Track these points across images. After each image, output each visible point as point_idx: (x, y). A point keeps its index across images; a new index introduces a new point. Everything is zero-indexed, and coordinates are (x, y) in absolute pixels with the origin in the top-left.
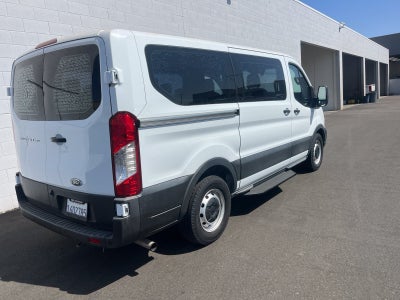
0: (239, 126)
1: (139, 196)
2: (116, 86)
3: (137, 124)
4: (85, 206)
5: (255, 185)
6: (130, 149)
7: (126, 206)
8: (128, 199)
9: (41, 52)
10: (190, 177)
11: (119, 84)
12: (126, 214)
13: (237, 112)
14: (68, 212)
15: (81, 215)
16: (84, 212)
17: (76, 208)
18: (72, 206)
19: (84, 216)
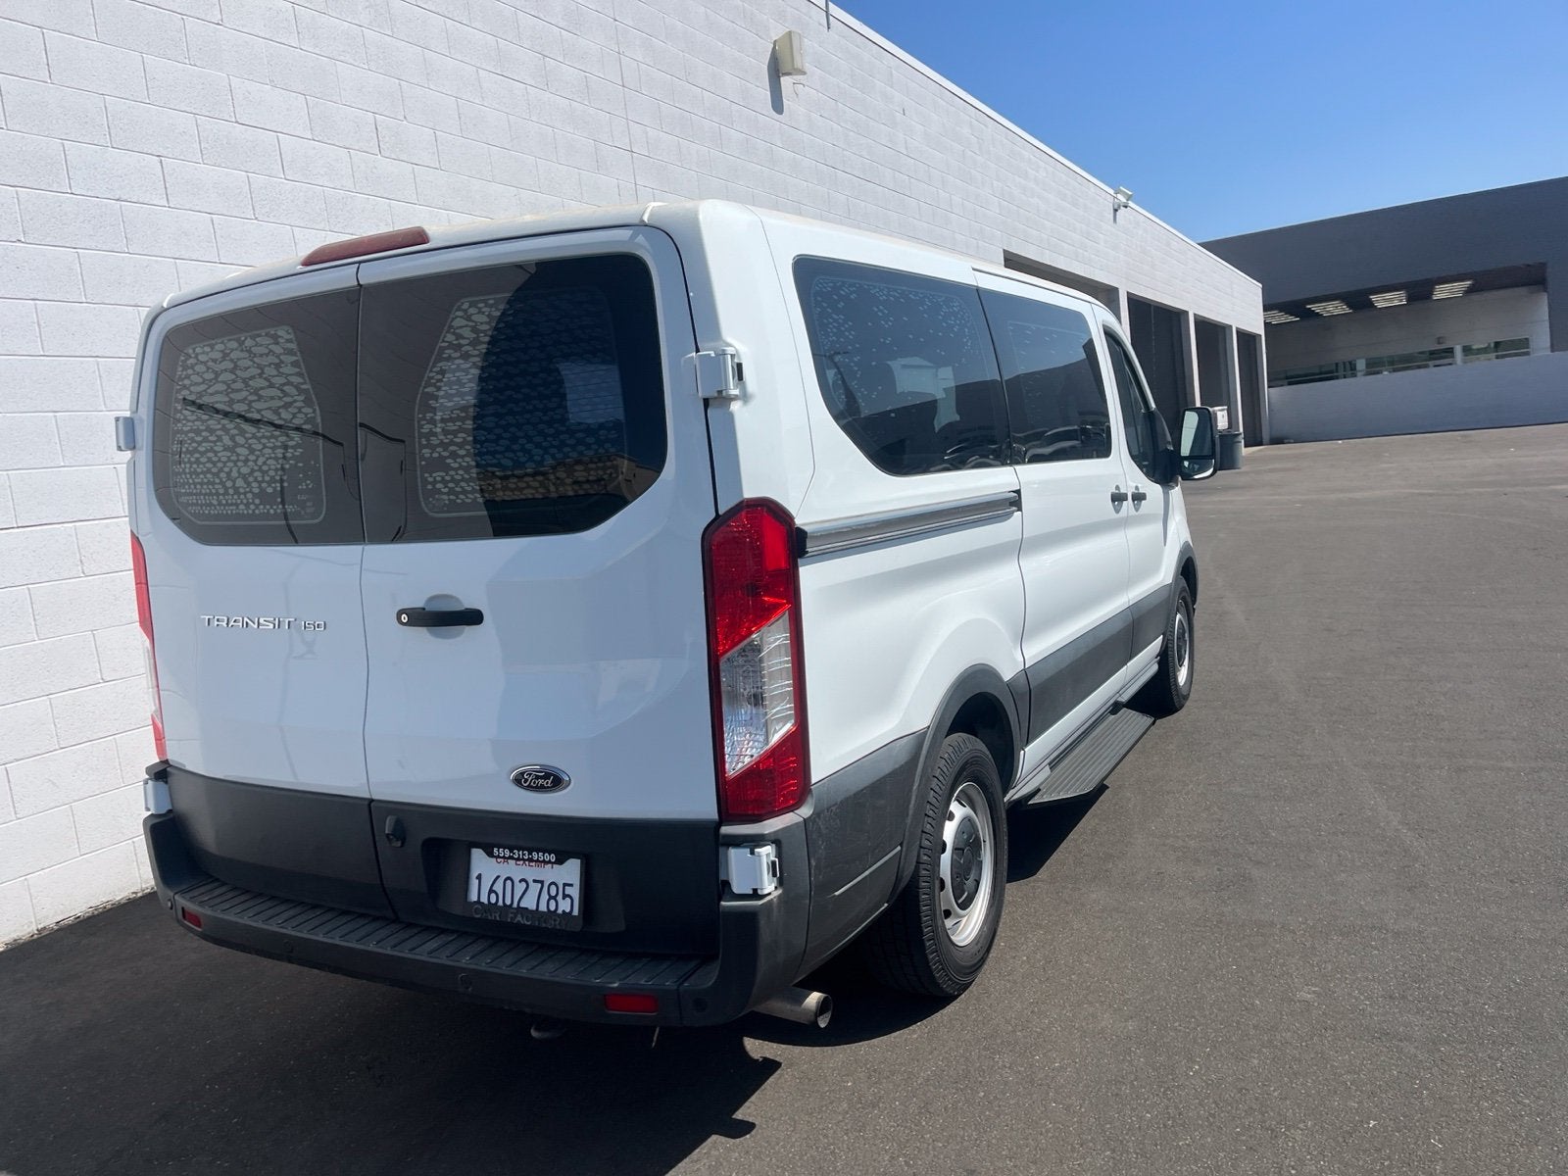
0: (1019, 548)
1: (805, 811)
2: (735, 407)
3: (795, 543)
4: (570, 872)
5: (1053, 765)
6: (773, 638)
7: (767, 852)
8: (772, 825)
9: (340, 277)
10: (920, 737)
11: (745, 397)
12: (769, 887)
13: (1015, 502)
14: (478, 902)
15: (545, 910)
16: (565, 896)
17: (520, 881)
18: (498, 877)
19: (568, 910)
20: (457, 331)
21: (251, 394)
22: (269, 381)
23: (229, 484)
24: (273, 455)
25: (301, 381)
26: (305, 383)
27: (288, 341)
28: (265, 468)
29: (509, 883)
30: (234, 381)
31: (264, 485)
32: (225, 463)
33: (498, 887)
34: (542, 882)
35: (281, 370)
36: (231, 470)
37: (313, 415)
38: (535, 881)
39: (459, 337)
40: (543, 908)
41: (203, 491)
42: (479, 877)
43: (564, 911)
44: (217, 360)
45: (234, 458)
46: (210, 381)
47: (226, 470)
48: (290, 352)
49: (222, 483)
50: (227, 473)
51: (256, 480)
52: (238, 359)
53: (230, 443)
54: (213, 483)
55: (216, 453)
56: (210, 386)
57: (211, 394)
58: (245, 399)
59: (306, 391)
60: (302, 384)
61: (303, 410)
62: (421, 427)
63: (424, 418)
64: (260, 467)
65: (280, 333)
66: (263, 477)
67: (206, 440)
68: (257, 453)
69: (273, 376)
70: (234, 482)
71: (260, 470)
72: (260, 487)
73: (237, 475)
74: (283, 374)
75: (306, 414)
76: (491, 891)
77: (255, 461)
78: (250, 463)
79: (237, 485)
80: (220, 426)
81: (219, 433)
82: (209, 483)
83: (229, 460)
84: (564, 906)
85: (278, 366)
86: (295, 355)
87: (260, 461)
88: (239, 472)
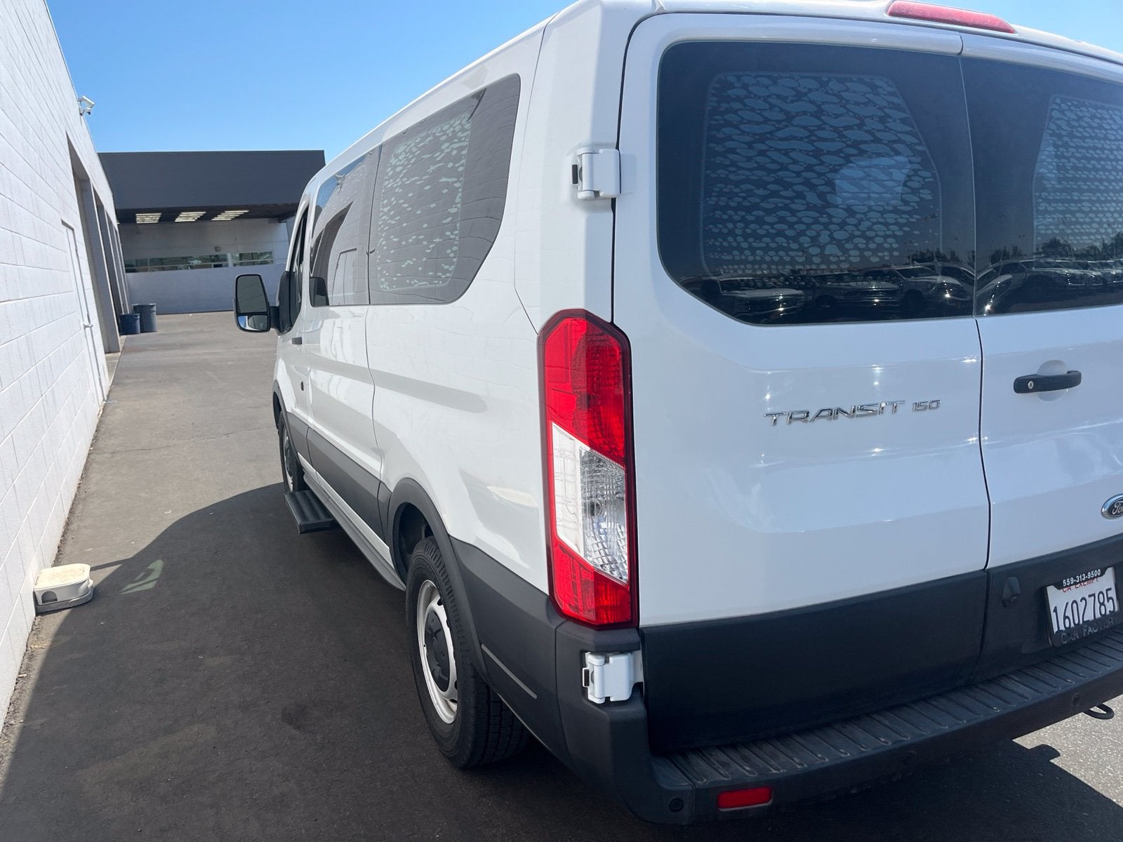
4: (1108, 579)
14: (1059, 631)
15: (1100, 616)
16: (1109, 599)
17: (1081, 601)
18: (1067, 604)
19: (1112, 610)
20: (1056, 121)
21: (848, 146)
22: (873, 134)
23: (814, 251)
24: (882, 220)
25: (916, 141)
26: (920, 144)
27: (891, 94)
28: (870, 234)
29: (1075, 604)
30: (820, 128)
31: (867, 254)
32: (809, 225)
33: (1069, 614)
34: (1094, 595)
35: (888, 125)
36: (819, 235)
37: (932, 180)
38: (1090, 596)
39: (1059, 127)
40: (1098, 616)
41: (767, 259)
42: (1055, 610)
43: (1110, 611)
44: (787, 97)
45: (824, 219)
46: (779, 122)
47: (811, 233)
48: (896, 107)
49: (802, 249)
50: (811, 238)
51: (856, 247)
52: (823, 103)
53: (818, 202)
54: (787, 249)
55: (793, 212)
56: (778, 129)
57: (781, 139)
58: (841, 151)
59: (922, 154)
60: (916, 144)
61: (919, 173)
62: (1038, 204)
63: (1040, 197)
64: (863, 232)
65: (878, 83)
66: (867, 244)
67: (775, 194)
68: (858, 216)
69: (878, 131)
70: (822, 247)
71: (863, 236)
72: (861, 256)
73: (828, 239)
74: (890, 130)
75: (924, 178)
76: (1065, 617)
77: (856, 226)
78: (849, 228)
79: (827, 252)
80: (801, 180)
81: (799, 188)
82: (780, 248)
83: (816, 221)
84: (1110, 607)
85: (882, 120)
86: (904, 111)
87: (864, 226)
88: (831, 236)
